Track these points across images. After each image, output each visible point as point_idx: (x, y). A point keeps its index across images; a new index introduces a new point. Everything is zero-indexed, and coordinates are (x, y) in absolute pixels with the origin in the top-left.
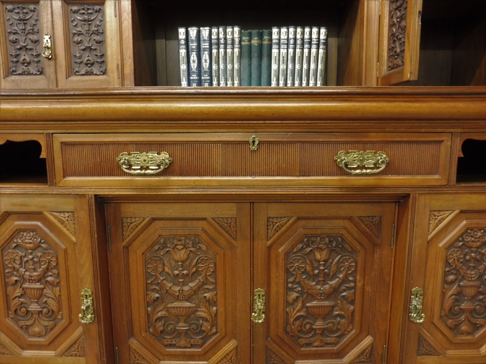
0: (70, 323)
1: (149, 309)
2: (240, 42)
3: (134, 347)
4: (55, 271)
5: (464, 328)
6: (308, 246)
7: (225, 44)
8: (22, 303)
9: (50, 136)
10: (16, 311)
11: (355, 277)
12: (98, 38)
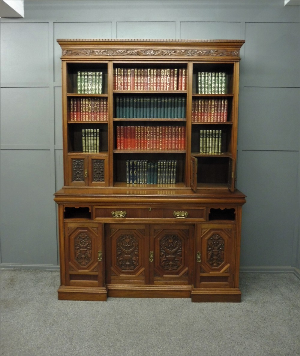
0: (94, 261)
1: (117, 257)
2: (147, 167)
3: (112, 270)
4: (90, 245)
5: (215, 264)
6: (167, 238)
7: (142, 167)
8: (80, 255)
9: (92, 206)
10: (78, 257)
11: (182, 248)
12: (102, 170)
